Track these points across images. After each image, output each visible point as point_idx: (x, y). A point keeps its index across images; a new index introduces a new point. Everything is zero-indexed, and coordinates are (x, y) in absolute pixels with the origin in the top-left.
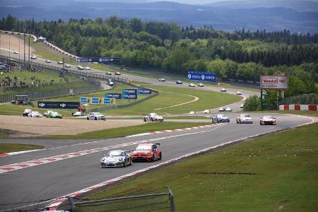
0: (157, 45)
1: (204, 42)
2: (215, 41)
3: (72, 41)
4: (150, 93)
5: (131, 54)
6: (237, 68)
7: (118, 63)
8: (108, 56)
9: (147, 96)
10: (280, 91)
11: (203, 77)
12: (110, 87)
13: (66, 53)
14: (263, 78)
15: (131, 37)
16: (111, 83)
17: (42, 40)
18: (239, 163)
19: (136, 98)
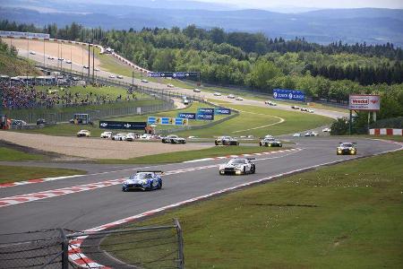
0: (240, 59)
1: (295, 55)
2: (307, 55)
3: (144, 53)
4: (229, 113)
5: (211, 68)
6: (329, 85)
7: (195, 78)
8: (184, 70)
9: (225, 116)
10: (372, 113)
11: (291, 96)
12: (185, 106)
13: (136, 66)
14: (353, 98)
15: (211, 49)
16: (186, 101)
17: (110, 52)
18: (301, 193)
19: (212, 119)
